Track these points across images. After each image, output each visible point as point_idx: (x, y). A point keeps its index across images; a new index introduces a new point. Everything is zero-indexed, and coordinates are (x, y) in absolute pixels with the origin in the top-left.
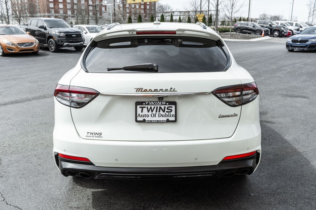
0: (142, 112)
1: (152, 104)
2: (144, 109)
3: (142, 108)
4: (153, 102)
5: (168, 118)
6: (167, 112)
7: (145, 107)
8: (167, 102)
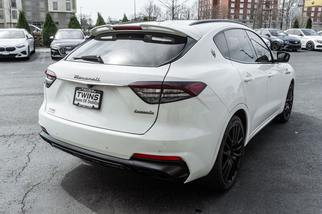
0: (78, 96)
1: (85, 91)
2: (80, 94)
3: (79, 93)
4: (86, 89)
5: (94, 105)
6: (94, 99)
7: (81, 93)
8: (95, 90)
